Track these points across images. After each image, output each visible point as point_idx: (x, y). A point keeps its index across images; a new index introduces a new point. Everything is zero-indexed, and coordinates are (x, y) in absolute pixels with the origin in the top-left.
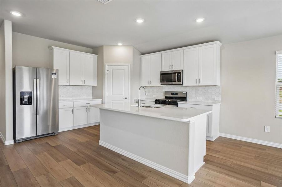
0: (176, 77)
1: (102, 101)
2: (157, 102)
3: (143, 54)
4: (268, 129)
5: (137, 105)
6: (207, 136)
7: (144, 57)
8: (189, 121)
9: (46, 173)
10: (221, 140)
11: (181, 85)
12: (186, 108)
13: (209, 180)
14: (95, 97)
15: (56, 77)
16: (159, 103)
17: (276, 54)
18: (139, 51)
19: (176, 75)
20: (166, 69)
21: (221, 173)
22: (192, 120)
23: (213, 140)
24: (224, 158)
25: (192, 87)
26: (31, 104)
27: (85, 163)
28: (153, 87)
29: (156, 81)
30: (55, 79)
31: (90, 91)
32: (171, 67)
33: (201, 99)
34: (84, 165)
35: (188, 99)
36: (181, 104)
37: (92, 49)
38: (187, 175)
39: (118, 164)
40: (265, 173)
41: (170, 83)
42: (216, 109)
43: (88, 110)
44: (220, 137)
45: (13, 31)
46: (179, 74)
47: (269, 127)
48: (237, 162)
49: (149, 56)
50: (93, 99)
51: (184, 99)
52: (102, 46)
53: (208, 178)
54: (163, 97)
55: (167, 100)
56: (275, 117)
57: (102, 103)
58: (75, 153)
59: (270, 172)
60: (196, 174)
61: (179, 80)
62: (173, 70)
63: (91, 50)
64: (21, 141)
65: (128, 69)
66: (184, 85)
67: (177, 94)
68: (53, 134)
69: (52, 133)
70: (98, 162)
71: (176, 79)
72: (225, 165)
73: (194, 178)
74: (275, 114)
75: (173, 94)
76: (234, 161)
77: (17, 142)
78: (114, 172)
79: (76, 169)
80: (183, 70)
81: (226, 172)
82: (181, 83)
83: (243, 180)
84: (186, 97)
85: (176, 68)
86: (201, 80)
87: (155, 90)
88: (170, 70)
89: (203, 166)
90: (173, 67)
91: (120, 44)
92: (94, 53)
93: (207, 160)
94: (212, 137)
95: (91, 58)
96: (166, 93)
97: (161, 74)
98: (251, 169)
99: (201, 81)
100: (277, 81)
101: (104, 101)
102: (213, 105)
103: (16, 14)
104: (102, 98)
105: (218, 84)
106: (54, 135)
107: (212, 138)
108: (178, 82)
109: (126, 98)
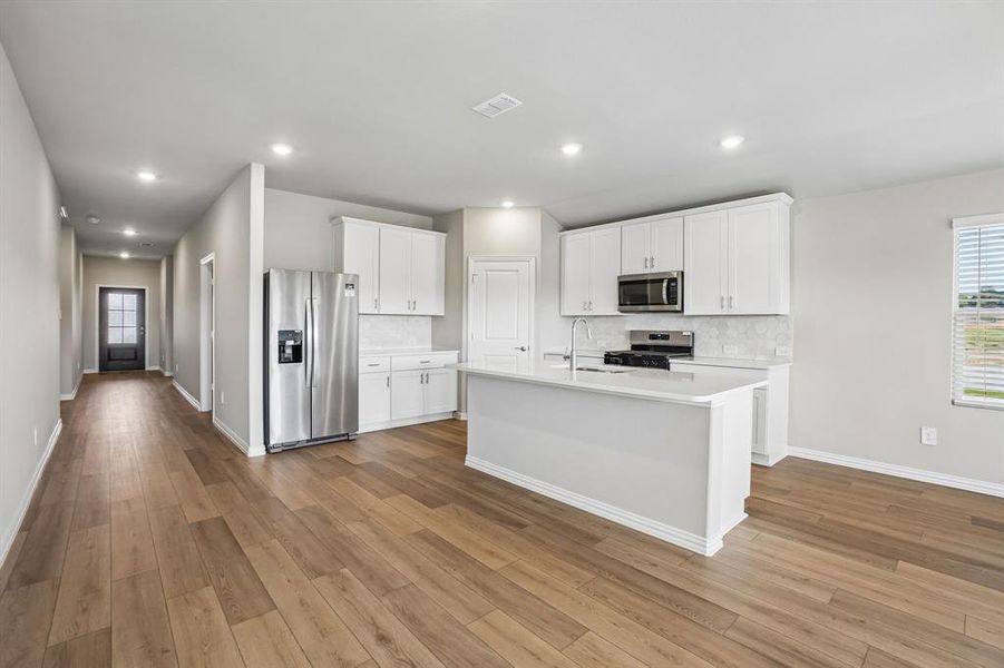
0: (664, 292)
1: (460, 356)
2: (610, 359)
3: (568, 228)
4: (930, 436)
5: (568, 366)
6: (753, 453)
7: (572, 237)
8: (709, 403)
9: (362, 517)
10: (791, 464)
11: (678, 312)
12: (693, 374)
13: (760, 552)
14: (439, 344)
15: (353, 295)
16: (616, 363)
17: (951, 227)
18: (556, 219)
19: (665, 285)
20: (635, 268)
21: (793, 538)
22: (716, 400)
23: (771, 463)
24: (803, 507)
25: (708, 318)
26: (300, 361)
27: (445, 504)
28: (596, 320)
29: (608, 302)
30: (351, 298)
31: (426, 328)
32: (648, 265)
33: (734, 352)
34: (443, 507)
35: (697, 351)
36: (677, 364)
37: (431, 219)
38: (704, 535)
39: (525, 509)
40: (912, 544)
41: (641, 308)
42: (778, 379)
43: (425, 379)
44: (789, 459)
45: (266, 186)
46: (673, 284)
47: (933, 431)
48: (837, 518)
49: (587, 234)
50: (434, 350)
51: (686, 351)
52: (461, 211)
53: (756, 547)
54: (625, 346)
55: (639, 354)
56: (953, 403)
57: (460, 362)
58: (414, 482)
59: (925, 541)
60: (725, 538)
61: (672, 299)
62: (653, 271)
63: (429, 220)
64: (280, 450)
65: (528, 269)
66: (686, 313)
67: (665, 337)
68: (346, 438)
69: (343, 435)
70: (476, 503)
71: (665, 297)
72: (803, 523)
73: (720, 545)
74: (954, 394)
75: (653, 337)
76: (827, 515)
77: (272, 451)
78: (520, 525)
79: (428, 515)
80: (683, 273)
81: (804, 536)
82: (678, 307)
83: (850, 556)
84: (693, 347)
85: (664, 265)
86: (735, 299)
87: (602, 325)
88: (647, 271)
89: (743, 523)
90: (655, 263)
91: (508, 204)
92: (436, 228)
93: (752, 508)
94: (768, 456)
95: (429, 243)
96: (633, 334)
97: (621, 284)
98: (875, 533)
99: (735, 303)
100: (955, 301)
101: (464, 355)
102: (771, 367)
103: (282, 150)
104: (460, 348)
105: (784, 309)
106: (348, 440)
107: (766, 457)
108: (669, 304)
109: (523, 349)
